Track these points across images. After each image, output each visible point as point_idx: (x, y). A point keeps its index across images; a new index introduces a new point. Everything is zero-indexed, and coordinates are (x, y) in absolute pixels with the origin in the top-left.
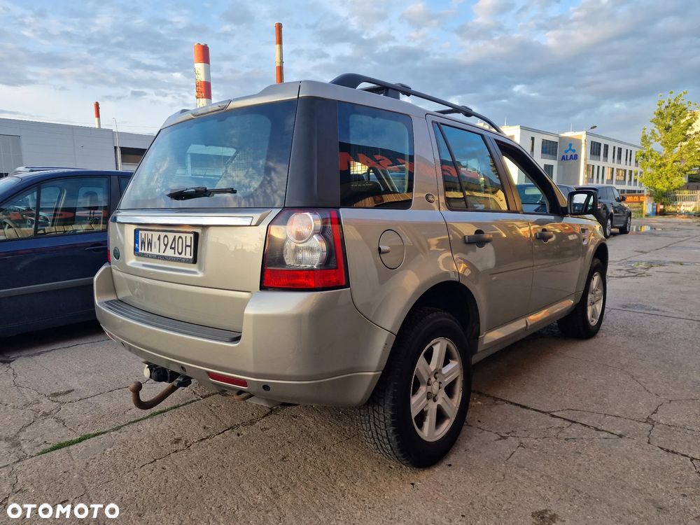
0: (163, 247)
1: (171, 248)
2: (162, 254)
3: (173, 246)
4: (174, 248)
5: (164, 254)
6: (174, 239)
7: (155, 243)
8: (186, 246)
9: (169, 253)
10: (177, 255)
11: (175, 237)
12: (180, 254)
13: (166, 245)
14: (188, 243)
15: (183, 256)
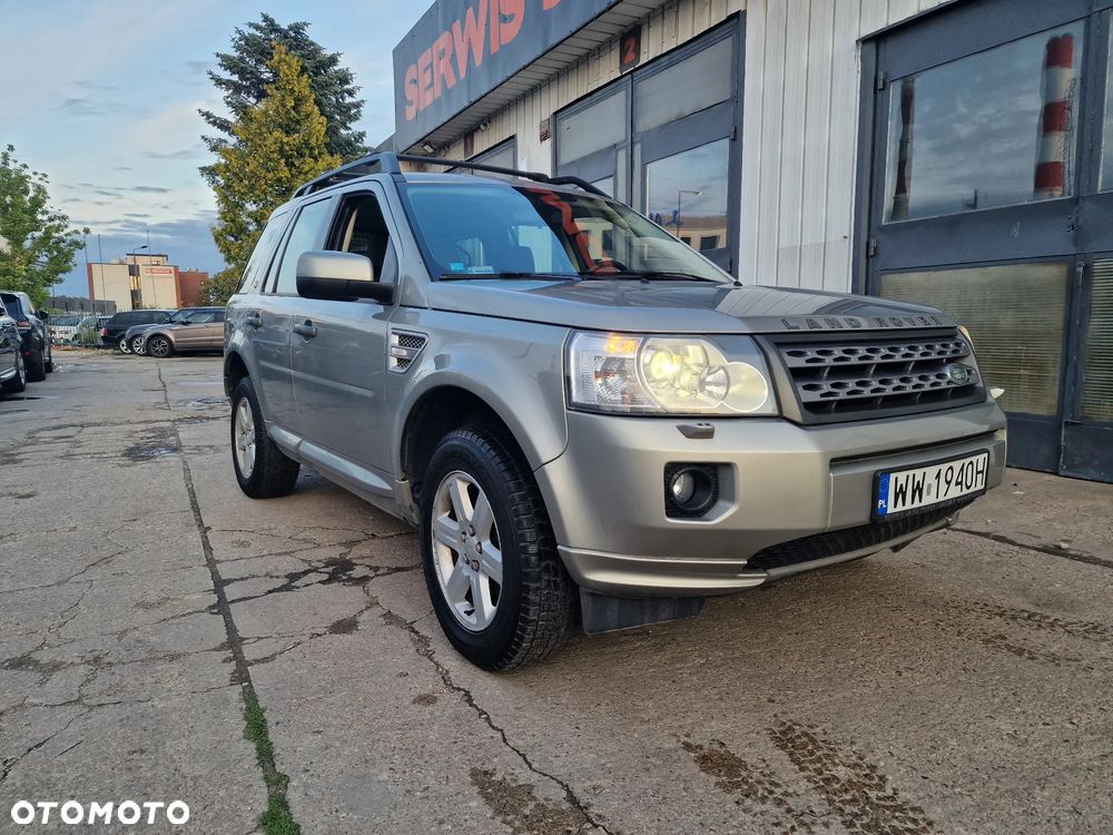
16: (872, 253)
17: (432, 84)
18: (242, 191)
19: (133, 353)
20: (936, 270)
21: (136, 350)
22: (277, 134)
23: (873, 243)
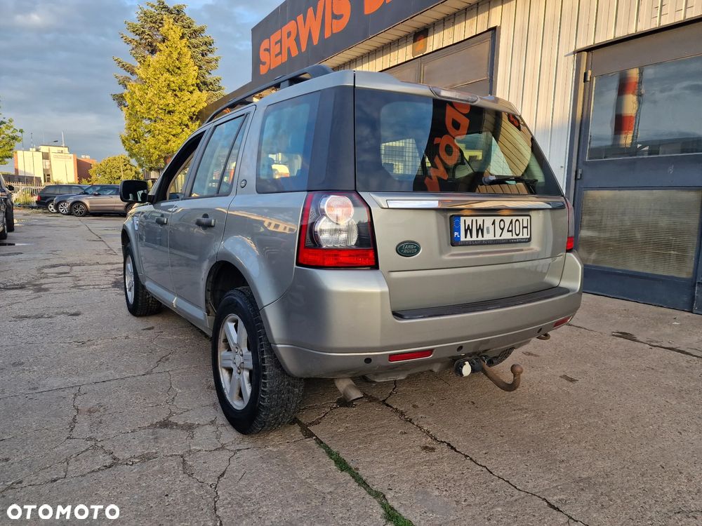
0: (498, 231)
1: (508, 231)
2: (498, 237)
3: (510, 229)
4: (511, 231)
5: (501, 238)
6: (511, 222)
7: (488, 229)
8: (527, 227)
9: (507, 236)
10: (515, 237)
11: (512, 220)
12: (517, 235)
13: (502, 229)
14: (525, 225)
15: (520, 236)
16: (579, 177)
17: (280, 53)
18: (142, 111)
19: (58, 212)
20: (619, 190)
21: (61, 211)
22: (167, 75)
23: (580, 172)
